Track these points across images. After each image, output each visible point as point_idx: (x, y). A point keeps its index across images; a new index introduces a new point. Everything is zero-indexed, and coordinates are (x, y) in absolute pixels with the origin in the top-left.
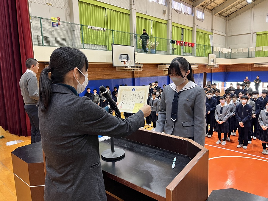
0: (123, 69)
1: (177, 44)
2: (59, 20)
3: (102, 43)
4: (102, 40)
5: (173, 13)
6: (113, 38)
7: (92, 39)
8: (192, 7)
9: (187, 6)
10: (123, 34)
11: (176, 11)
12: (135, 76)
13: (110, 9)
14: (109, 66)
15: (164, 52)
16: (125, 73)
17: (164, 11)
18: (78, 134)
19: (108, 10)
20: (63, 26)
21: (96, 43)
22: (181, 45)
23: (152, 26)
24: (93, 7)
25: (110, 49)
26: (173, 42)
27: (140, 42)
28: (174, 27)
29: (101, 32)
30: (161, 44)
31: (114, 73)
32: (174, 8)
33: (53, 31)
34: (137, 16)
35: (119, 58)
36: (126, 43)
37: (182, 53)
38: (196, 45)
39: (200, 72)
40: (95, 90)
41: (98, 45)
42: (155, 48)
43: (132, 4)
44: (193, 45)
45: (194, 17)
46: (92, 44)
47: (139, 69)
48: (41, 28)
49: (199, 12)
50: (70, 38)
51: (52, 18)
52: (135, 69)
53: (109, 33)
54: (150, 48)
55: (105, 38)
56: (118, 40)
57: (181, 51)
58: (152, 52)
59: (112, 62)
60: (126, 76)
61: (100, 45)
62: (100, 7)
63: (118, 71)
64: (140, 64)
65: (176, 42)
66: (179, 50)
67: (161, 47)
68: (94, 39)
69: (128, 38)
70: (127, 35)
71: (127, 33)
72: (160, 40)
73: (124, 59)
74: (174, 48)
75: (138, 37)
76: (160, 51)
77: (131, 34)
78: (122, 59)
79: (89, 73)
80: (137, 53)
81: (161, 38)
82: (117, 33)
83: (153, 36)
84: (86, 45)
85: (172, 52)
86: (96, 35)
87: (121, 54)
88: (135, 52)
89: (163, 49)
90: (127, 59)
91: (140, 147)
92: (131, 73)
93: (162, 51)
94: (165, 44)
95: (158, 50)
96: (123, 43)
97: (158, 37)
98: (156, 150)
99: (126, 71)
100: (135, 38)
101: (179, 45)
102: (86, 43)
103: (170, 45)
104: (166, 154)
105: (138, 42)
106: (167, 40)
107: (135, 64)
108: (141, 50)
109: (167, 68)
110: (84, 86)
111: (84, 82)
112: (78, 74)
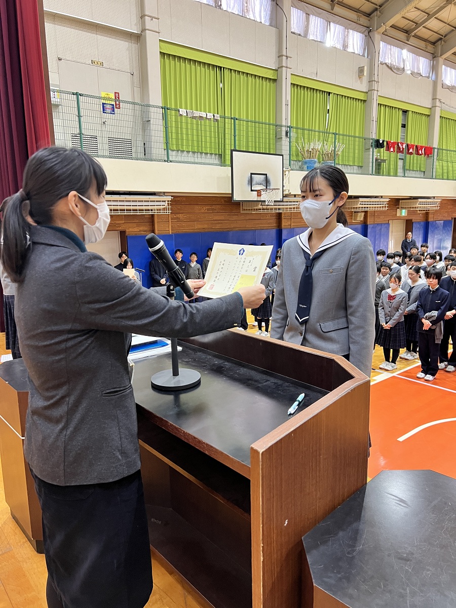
0: (256, 208)
1: (388, 149)
2: (119, 98)
3: (211, 148)
4: (211, 142)
5: (382, 74)
6: (235, 136)
7: (188, 140)
8: (431, 56)
9: (419, 56)
10: (259, 127)
11: (391, 69)
12: (284, 223)
13: (231, 70)
15: (356, 168)
16: (260, 217)
17: (361, 70)
18: (78, 326)
19: (226, 72)
20: (125, 110)
21: (198, 149)
22: (399, 150)
23: (328, 108)
24: (193, 67)
25: (228, 162)
26: (378, 144)
27: (298, 144)
28: (382, 107)
29: (210, 123)
30: (349, 148)
31: (235, 218)
32: (387, 62)
33: (104, 123)
34: (293, 85)
35: (247, 182)
36: (265, 148)
37: (400, 171)
38: (436, 150)
39: (444, 217)
40: (194, 255)
41: (201, 153)
42: (334, 160)
43: (282, 56)
44: (429, 151)
45: (435, 83)
46: (188, 152)
47: (294, 208)
48: (79, 116)
49: (449, 69)
50: (140, 138)
51: (103, 95)
52: (283, 209)
53: (226, 125)
54: (321, 159)
55: (217, 136)
56: (247, 142)
57: (399, 167)
59: (231, 192)
60: (262, 224)
61: (206, 154)
62: (209, 65)
63: (244, 212)
64: (295, 196)
65: (385, 143)
66: (392, 163)
67: (348, 157)
68: (193, 141)
69: (271, 135)
70: (269, 129)
71: (270, 124)
72: (346, 140)
73: (259, 184)
74: (381, 160)
75: (293, 134)
76: (347, 165)
77: (278, 126)
78: (254, 184)
79: (180, 216)
80: (289, 171)
81: (349, 136)
82: (245, 124)
83: (331, 131)
84: (174, 153)
85: (376, 168)
86: (197, 130)
87: (252, 174)
88: (284, 169)
89: (354, 162)
90: (264, 186)
91: (237, 370)
92: (274, 216)
93: (352, 167)
94: (359, 150)
95: (342, 165)
96: (259, 148)
97: (341, 133)
98: (269, 378)
99: (262, 211)
100: (287, 135)
101: (394, 151)
102: (175, 149)
103: (369, 151)
104: (287, 386)
105: (294, 144)
106: (365, 139)
107: (283, 197)
108: (300, 164)
109: (361, 206)
110: (99, 228)
111: (97, 219)
112: (80, 204)
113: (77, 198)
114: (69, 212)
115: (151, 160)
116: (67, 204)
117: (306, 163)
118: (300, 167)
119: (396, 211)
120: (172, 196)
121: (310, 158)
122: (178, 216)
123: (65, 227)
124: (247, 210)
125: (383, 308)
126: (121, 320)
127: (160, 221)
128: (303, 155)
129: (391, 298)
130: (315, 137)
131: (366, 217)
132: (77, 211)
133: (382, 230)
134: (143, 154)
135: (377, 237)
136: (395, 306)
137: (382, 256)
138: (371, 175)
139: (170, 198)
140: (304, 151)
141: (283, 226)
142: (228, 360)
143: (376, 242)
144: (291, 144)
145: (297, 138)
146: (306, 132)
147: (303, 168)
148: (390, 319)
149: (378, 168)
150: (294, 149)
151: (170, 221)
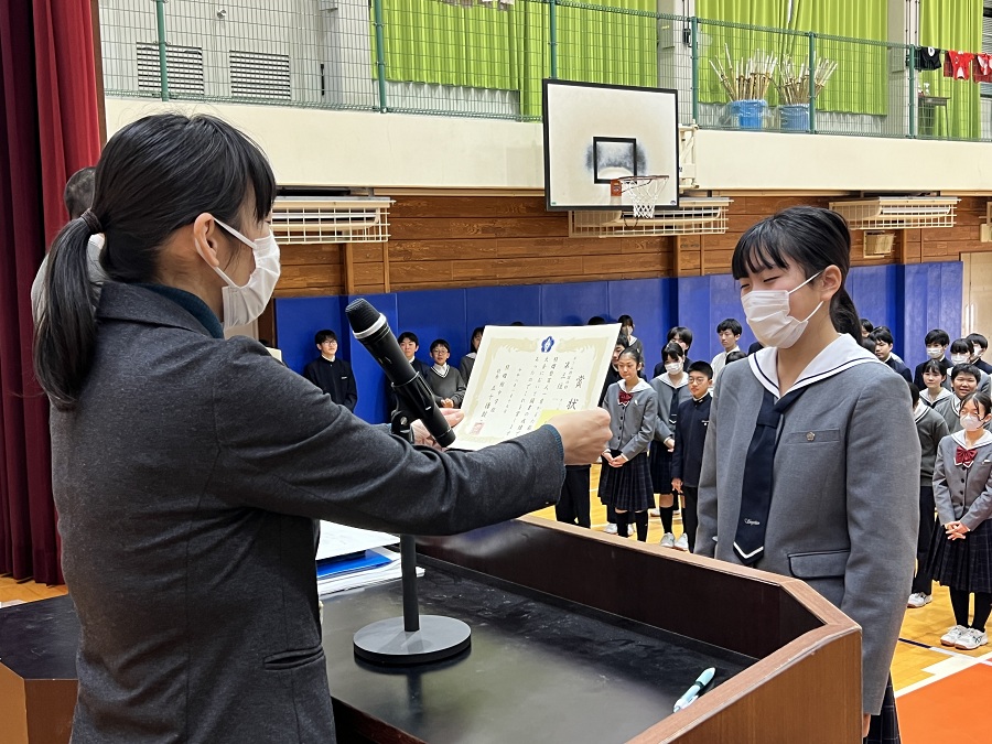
0: (608, 225)
1: (951, 72)
3: (492, 76)
4: (492, 62)
6: (552, 46)
7: (432, 56)
10: (614, 23)
12: (684, 264)
14: (528, 208)
15: (867, 119)
16: (619, 247)
21: (458, 78)
22: (980, 75)
25: (536, 111)
26: (925, 60)
27: (716, 63)
29: (490, 15)
30: (848, 71)
31: (554, 250)
33: (220, 15)
35: (584, 160)
36: (632, 75)
37: (985, 127)
40: (440, 348)
41: (467, 88)
42: (811, 101)
46: (434, 85)
47: (708, 225)
50: (310, 53)
52: (680, 226)
53: (531, 17)
54: (777, 99)
55: (507, 47)
56: (585, 58)
57: (981, 116)
58: (787, 125)
59: (543, 187)
60: (623, 265)
61: (480, 90)
63: (576, 235)
64: (710, 193)
65: (942, 58)
66: (963, 108)
67: (848, 92)
68: (445, 58)
69: (647, 42)
70: (641, 27)
71: (641, 15)
72: (840, 50)
73: (615, 166)
74: (934, 98)
75: (702, 36)
76: (845, 114)
77: (662, 18)
78: (603, 166)
79: (413, 246)
80: (693, 131)
81: (848, 40)
82: (578, 15)
83: (800, 29)
84: (398, 88)
85: (920, 121)
86: (457, 31)
87: (596, 139)
88: (680, 126)
89: (863, 103)
90: (629, 169)
91: (557, 619)
92: (655, 246)
93: (857, 118)
94: (875, 74)
95: (831, 113)
96: (616, 74)
97: (827, 32)
98: (631, 635)
99: (623, 234)
100: (686, 40)
101: (967, 77)
102: (400, 78)
103: (903, 77)
104: (674, 654)
105: (704, 62)
106: (889, 48)
107: (679, 196)
108: (722, 111)
109: (884, 217)
110: (256, 290)
111: (251, 272)
112: (216, 239)
113: (212, 227)
114: (193, 258)
115: (340, 107)
116: (191, 241)
117: (737, 109)
118: (722, 120)
119: (979, 230)
120: (392, 197)
121: (747, 98)
122: (407, 246)
123: (181, 286)
124: (585, 229)
125: (945, 483)
126: (307, 489)
127: (361, 259)
128: (728, 90)
129: (963, 455)
130: (758, 44)
131: (898, 245)
132: (212, 255)
133: (944, 278)
134: (320, 93)
135: (929, 298)
136: (976, 479)
137: (940, 348)
138: (907, 137)
139: (386, 203)
140: (732, 80)
141: (679, 271)
142: (537, 598)
143: (929, 311)
144: (699, 62)
145: (713, 48)
146: (736, 32)
147: (729, 122)
148: (965, 511)
149: (928, 121)
150: (705, 74)
151: (387, 259)
